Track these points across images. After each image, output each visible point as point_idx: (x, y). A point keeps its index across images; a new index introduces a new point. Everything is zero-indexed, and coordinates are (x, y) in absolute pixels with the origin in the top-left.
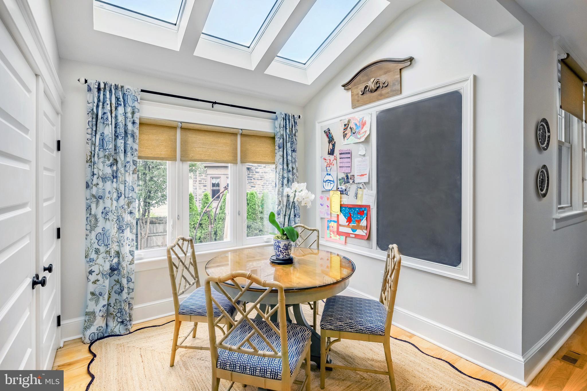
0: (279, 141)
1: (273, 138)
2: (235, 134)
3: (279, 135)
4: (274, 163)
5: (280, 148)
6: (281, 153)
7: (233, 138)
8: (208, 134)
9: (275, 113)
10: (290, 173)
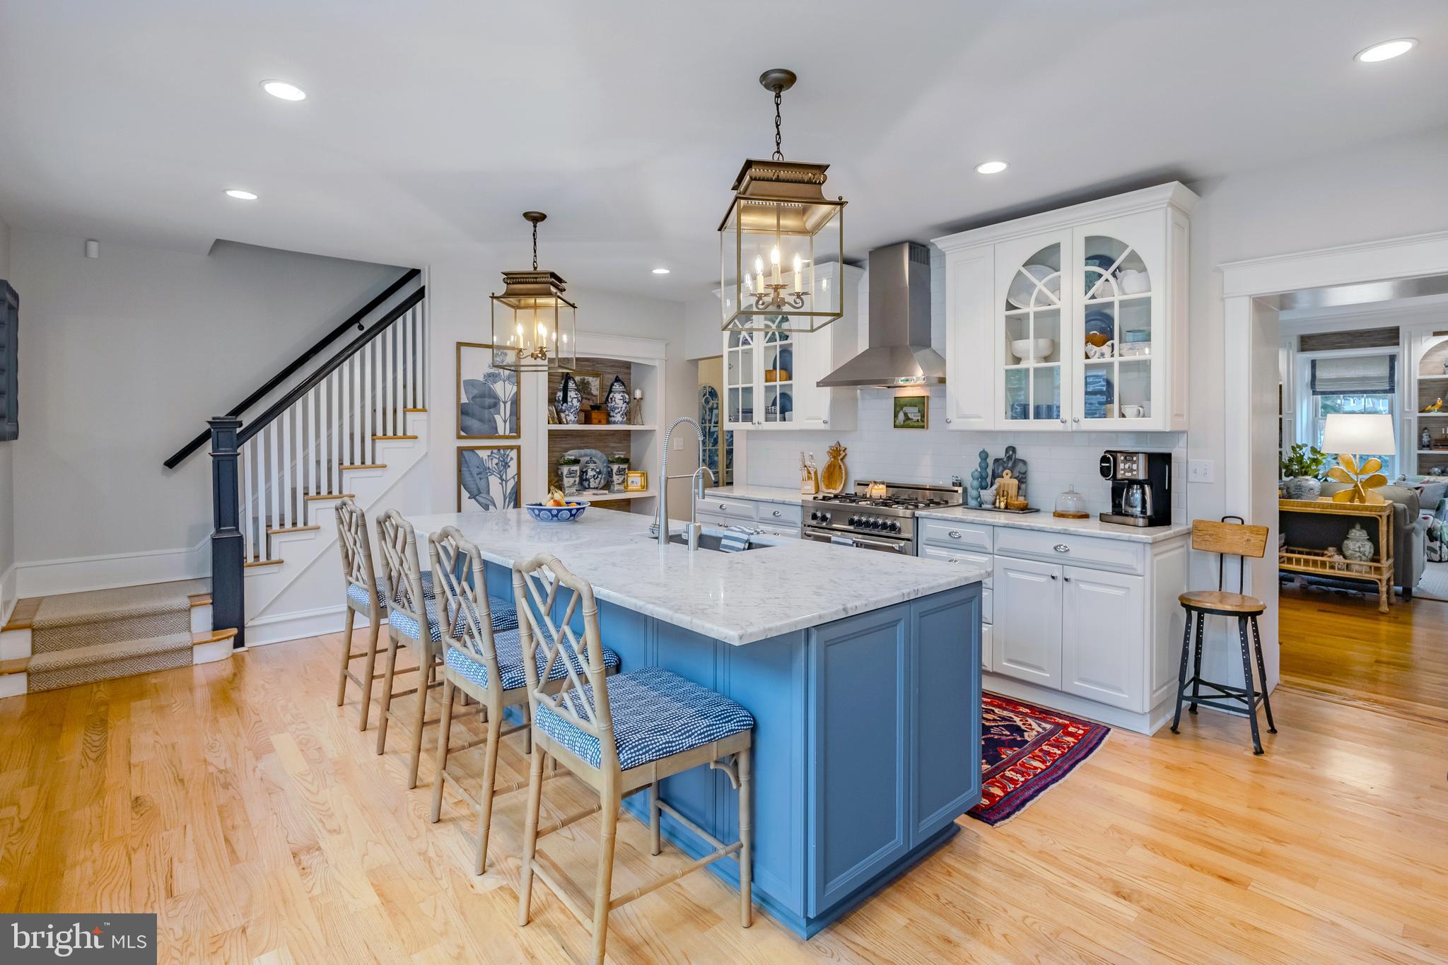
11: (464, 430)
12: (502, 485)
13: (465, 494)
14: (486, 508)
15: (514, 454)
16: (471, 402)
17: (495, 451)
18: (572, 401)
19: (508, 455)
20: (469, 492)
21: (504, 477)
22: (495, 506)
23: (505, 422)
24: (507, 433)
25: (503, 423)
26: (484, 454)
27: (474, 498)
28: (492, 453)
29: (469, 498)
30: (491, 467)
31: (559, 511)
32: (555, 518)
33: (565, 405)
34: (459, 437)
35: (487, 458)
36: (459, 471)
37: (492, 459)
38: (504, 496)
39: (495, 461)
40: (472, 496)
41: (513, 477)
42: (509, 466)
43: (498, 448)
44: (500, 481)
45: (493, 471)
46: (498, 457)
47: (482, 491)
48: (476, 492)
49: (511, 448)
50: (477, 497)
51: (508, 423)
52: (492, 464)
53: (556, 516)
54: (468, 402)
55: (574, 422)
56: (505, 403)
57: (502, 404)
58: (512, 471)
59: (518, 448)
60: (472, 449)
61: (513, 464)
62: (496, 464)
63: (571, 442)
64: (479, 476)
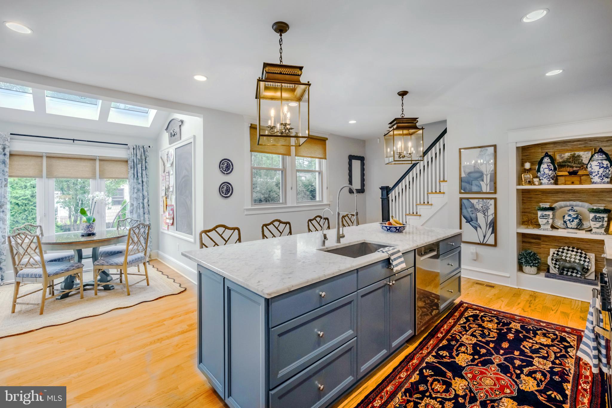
0: (130, 163)
1: (127, 161)
2: (94, 160)
3: (131, 159)
4: (127, 178)
5: (131, 168)
6: (133, 172)
7: (91, 162)
8: (70, 160)
9: (127, 145)
10: (140, 185)
11: (463, 189)
12: (485, 218)
13: (464, 220)
14: (476, 228)
15: (492, 202)
16: (467, 176)
17: (481, 200)
18: (543, 171)
19: (489, 203)
20: (466, 219)
21: (486, 214)
22: (480, 227)
23: (487, 185)
24: (488, 191)
25: (486, 186)
26: (474, 202)
27: (469, 222)
28: (479, 201)
29: (466, 222)
30: (478, 208)
31: (390, 227)
32: (389, 231)
33: (539, 173)
34: (460, 193)
35: (476, 203)
36: (461, 209)
37: (479, 204)
38: (486, 224)
39: (481, 205)
40: (468, 221)
41: (492, 215)
42: (489, 208)
43: (483, 198)
44: (484, 216)
45: (480, 210)
46: (482, 203)
47: (473, 219)
48: (470, 220)
49: (491, 199)
50: (470, 222)
51: (488, 186)
52: (479, 207)
53: (389, 229)
54: (465, 176)
55: (548, 184)
56: (487, 175)
57: (485, 176)
58: (491, 211)
59: (495, 199)
60: (468, 199)
61: (492, 208)
62: (482, 207)
63: (563, 196)
64: (472, 212)
